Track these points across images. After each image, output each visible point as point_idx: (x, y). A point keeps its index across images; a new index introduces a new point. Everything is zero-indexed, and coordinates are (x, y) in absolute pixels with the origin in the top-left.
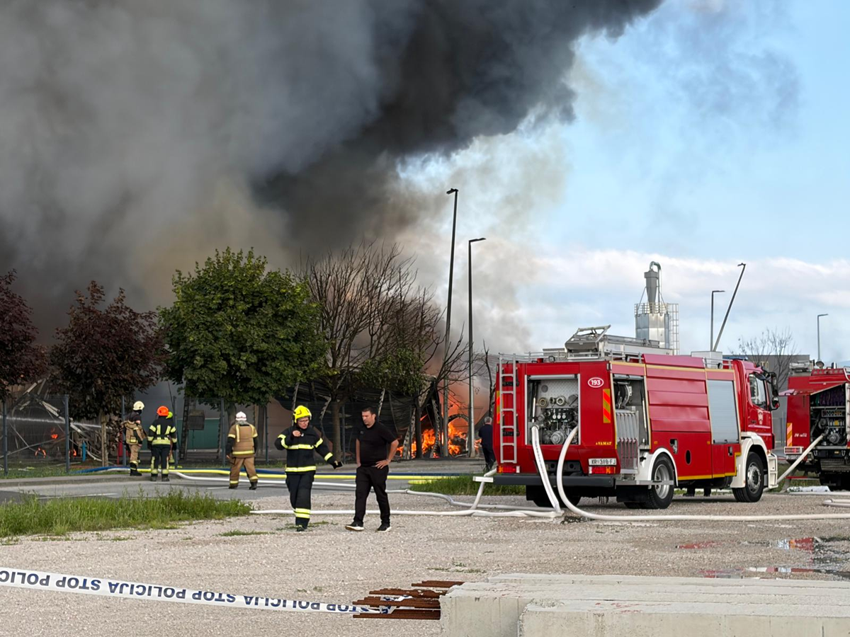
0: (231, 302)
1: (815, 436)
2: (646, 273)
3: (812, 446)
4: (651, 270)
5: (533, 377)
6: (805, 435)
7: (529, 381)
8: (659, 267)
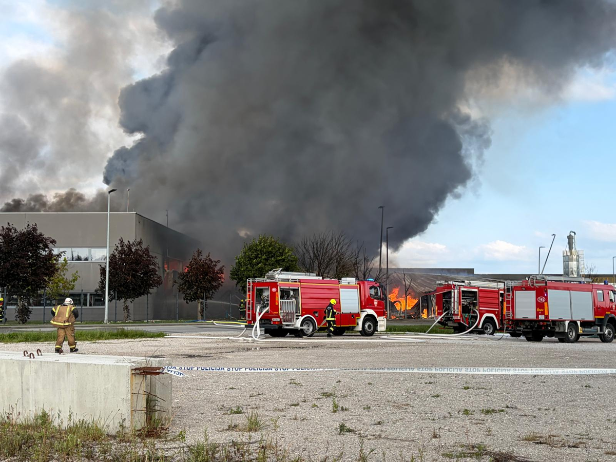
0: (260, 256)
1: (445, 311)
2: (568, 236)
3: (442, 315)
4: (570, 235)
5: (258, 288)
6: (441, 311)
7: (256, 289)
8: (575, 234)
